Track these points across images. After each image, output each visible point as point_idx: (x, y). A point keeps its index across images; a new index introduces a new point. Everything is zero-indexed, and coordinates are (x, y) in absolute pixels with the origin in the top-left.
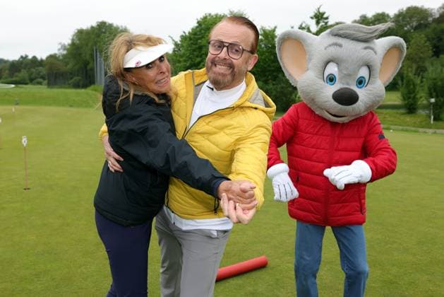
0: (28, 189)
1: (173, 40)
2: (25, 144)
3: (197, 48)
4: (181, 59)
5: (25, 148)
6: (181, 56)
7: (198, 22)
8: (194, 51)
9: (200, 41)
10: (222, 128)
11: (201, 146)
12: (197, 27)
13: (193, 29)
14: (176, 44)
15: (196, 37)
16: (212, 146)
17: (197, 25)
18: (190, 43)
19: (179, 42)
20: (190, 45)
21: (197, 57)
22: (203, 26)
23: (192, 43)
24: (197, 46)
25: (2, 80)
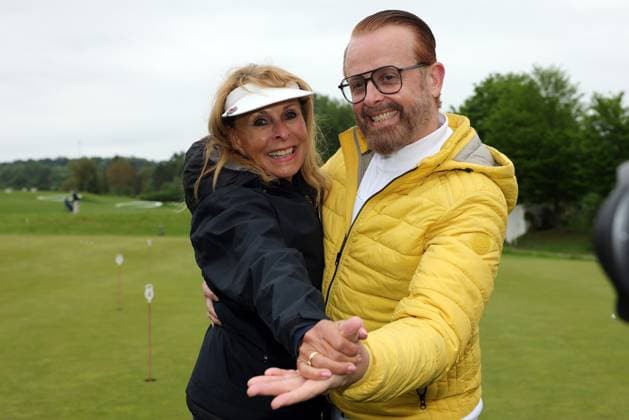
0: (154, 380)
2: (149, 299)
5: (149, 305)
7: (477, 89)
10: (402, 215)
11: (369, 256)
12: (475, 98)
13: (467, 102)
16: (387, 250)
17: (474, 94)
22: (486, 95)
25: (142, 195)
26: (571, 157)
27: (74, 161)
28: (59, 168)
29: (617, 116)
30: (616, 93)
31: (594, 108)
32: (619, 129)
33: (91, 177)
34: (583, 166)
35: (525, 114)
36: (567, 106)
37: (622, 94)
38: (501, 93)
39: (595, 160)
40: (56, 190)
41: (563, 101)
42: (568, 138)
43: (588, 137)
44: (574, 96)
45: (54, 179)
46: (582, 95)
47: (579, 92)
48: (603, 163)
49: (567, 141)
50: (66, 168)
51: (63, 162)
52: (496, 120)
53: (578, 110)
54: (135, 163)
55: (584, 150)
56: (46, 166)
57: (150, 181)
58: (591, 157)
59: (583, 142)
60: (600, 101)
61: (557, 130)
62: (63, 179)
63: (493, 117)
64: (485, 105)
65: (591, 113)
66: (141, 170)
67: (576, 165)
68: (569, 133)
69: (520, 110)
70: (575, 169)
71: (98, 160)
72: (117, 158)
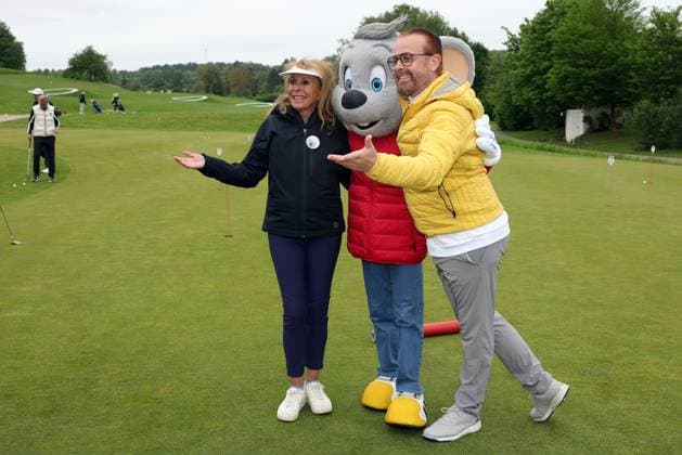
1: (509, 33)
3: (542, 46)
4: (518, 64)
6: (519, 59)
8: (539, 49)
9: (549, 34)
12: (546, 11)
14: (513, 39)
15: (543, 27)
17: (546, 8)
18: (532, 37)
19: (518, 36)
20: (533, 41)
21: (544, 59)
22: (556, 9)
23: (536, 38)
24: (544, 42)
25: (258, 96)
26: (627, 67)
27: (202, 65)
28: (189, 72)
29: (673, 29)
30: (675, 7)
31: (652, 22)
32: (673, 41)
33: (215, 82)
34: (638, 75)
35: (589, 27)
36: (629, 19)
37: (680, 8)
38: (570, 7)
39: (649, 69)
40: (188, 92)
41: (626, 15)
42: (627, 49)
43: (645, 48)
44: (637, 10)
45: (186, 82)
46: (645, 9)
47: (641, 7)
48: (656, 73)
49: (626, 52)
50: (195, 73)
51: (192, 67)
52: (562, 33)
53: (639, 23)
54: (253, 68)
55: (640, 60)
56: (179, 71)
57: (265, 84)
58: (646, 67)
59: (639, 53)
60: (658, 15)
61: (616, 42)
62: (193, 82)
63: (559, 30)
64: (555, 18)
65: (650, 25)
66: (258, 74)
67: (632, 74)
68: (628, 44)
69: (585, 23)
70: (631, 78)
71: (221, 65)
72: (237, 63)
